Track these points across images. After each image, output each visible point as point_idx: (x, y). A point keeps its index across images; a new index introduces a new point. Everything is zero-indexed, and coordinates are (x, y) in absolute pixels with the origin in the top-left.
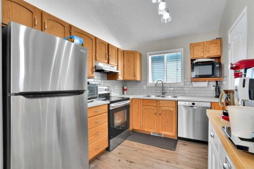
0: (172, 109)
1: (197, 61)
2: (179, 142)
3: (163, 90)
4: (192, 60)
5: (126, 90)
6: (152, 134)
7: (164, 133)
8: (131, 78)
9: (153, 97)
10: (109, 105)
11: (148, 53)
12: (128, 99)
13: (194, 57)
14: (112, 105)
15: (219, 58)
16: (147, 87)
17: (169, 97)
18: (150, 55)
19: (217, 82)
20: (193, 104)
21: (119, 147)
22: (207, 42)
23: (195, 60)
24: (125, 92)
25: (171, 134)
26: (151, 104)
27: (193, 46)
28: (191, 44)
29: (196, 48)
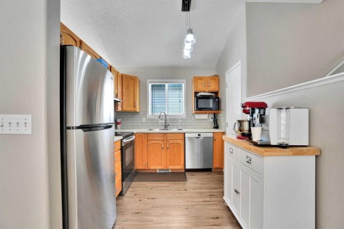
0: (179, 142)
1: (200, 94)
2: (188, 174)
3: (166, 123)
4: (196, 93)
5: (120, 123)
6: (158, 171)
7: (172, 167)
8: (130, 109)
9: (157, 130)
10: (121, 140)
11: (148, 81)
12: (133, 134)
13: (198, 90)
14: (125, 141)
15: (216, 93)
16: (147, 120)
17: (175, 130)
18: (150, 82)
19: (214, 114)
20: (199, 135)
21: (129, 189)
22: (208, 77)
23: (198, 93)
24: (119, 126)
25: (179, 167)
27: (196, 79)
28: (195, 77)
29: (199, 82)
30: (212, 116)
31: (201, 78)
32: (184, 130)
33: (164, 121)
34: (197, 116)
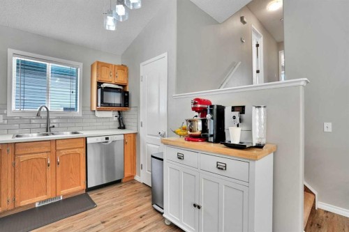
0: (78, 151)
1: (105, 85)
2: (92, 195)
3: (48, 123)
4: (99, 84)
6: (37, 205)
7: (64, 193)
9: (34, 136)
11: (10, 51)
13: (102, 80)
15: (124, 86)
16: (6, 119)
17: (68, 135)
19: (119, 112)
20: (107, 139)
22: (115, 66)
23: (102, 83)
25: (79, 188)
26: (37, 150)
27: (100, 65)
28: (98, 63)
29: (104, 69)
30: (116, 113)
31: (107, 65)
32: (84, 134)
33: (45, 121)
34: (98, 114)
